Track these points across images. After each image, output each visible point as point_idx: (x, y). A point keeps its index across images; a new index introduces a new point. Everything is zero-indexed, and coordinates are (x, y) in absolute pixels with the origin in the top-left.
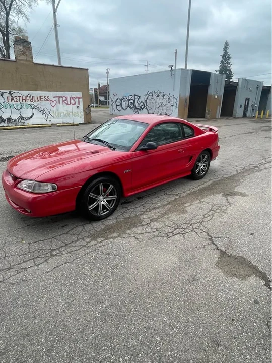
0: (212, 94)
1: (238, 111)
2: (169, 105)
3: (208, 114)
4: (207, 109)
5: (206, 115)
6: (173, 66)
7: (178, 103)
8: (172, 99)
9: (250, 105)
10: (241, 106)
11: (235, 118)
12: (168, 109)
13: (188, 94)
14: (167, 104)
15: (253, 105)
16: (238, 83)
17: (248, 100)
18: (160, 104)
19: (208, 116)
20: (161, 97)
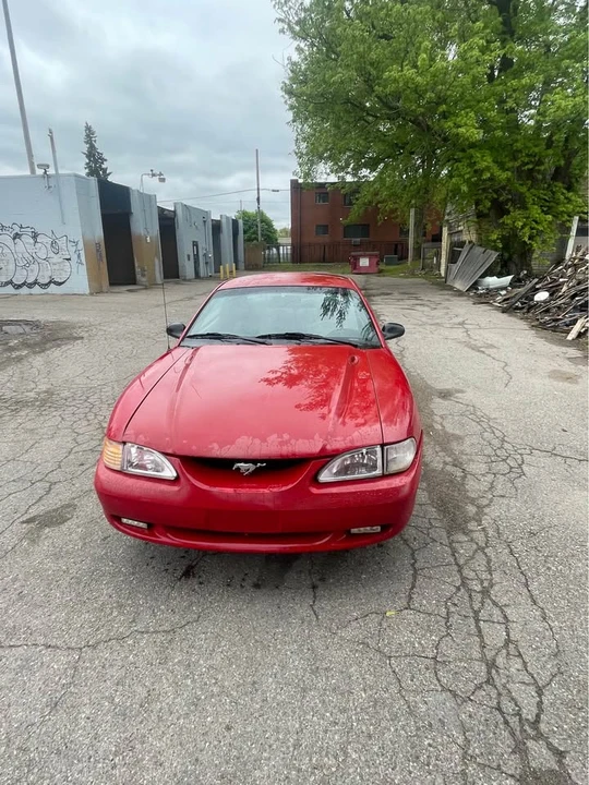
0: (142, 232)
1: (187, 268)
2: (56, 259)
3: (143, 275)
4: (136, 265)
5: (138, 277)
6: (48, 166)
7: (82, 253)
8: (62, 243)
9: (201, 254)
10: (189, 256)
11: (185, 280)
12: (56, 267)
13: (99, 233)
14: (52, 255)
15: (205, 255)
16: (175, 212)
17: (195, 244)
18: (26, 255)
19: (144, 279)
20: (28, 240)
